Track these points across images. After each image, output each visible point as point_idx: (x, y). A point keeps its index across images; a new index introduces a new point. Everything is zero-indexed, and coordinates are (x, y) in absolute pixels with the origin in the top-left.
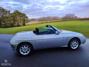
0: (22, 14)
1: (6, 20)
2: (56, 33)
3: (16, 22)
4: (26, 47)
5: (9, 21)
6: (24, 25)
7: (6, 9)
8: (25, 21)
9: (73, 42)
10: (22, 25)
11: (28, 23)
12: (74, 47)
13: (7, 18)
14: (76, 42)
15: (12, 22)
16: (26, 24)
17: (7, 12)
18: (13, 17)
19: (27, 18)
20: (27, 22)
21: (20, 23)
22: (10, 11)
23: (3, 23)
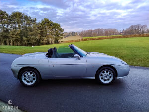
0: (54, 25)
1: (30, 33)
2: (76, 57)
3: (45, 37)
4: (31, 74)
5: (34, 34)
6: (57, 42)
7: (31, 17)
8: (57, 36)
9: (104, 73)
10: (53, 41)
11: (63, 40)
12: (105, 80)
13: (31, 30)
14: (109, 73)
15: (38, 37)
16: (60, 40)
17: (32, 20)
18: (40, 29)
20: (61, 38)
21: (50, 39)
22: (36, 20)
23: (24, 38)
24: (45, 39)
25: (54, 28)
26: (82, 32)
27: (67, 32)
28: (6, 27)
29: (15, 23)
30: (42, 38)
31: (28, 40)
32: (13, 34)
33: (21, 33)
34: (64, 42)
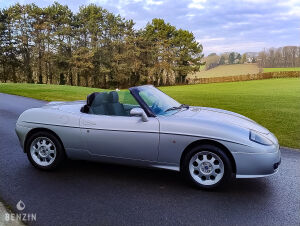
0: (176, 35)
1: (117, 57)
3: (152, 66)
5: (125, 60)
6: (181, 80)
8: (185, 63)
11: (200, 75)
13: (120, 49)
15: (135, 66)
16: (190, 76)
17: (123, 25)
18: (142, 47)
19: (196, 49)
20: (196, 70)
21: (165, 74)
22: (132, 24)
23: (103, 69)
24: (151, 71)
25: (178, 44)
26: (263, 55)
27: (218, 54)
28: (65, 41)
29: (84, 32)
30: (144, 69)
31: (110, 74)
32: (79, 60)
33: (97, 55)
34: (203, 81)
